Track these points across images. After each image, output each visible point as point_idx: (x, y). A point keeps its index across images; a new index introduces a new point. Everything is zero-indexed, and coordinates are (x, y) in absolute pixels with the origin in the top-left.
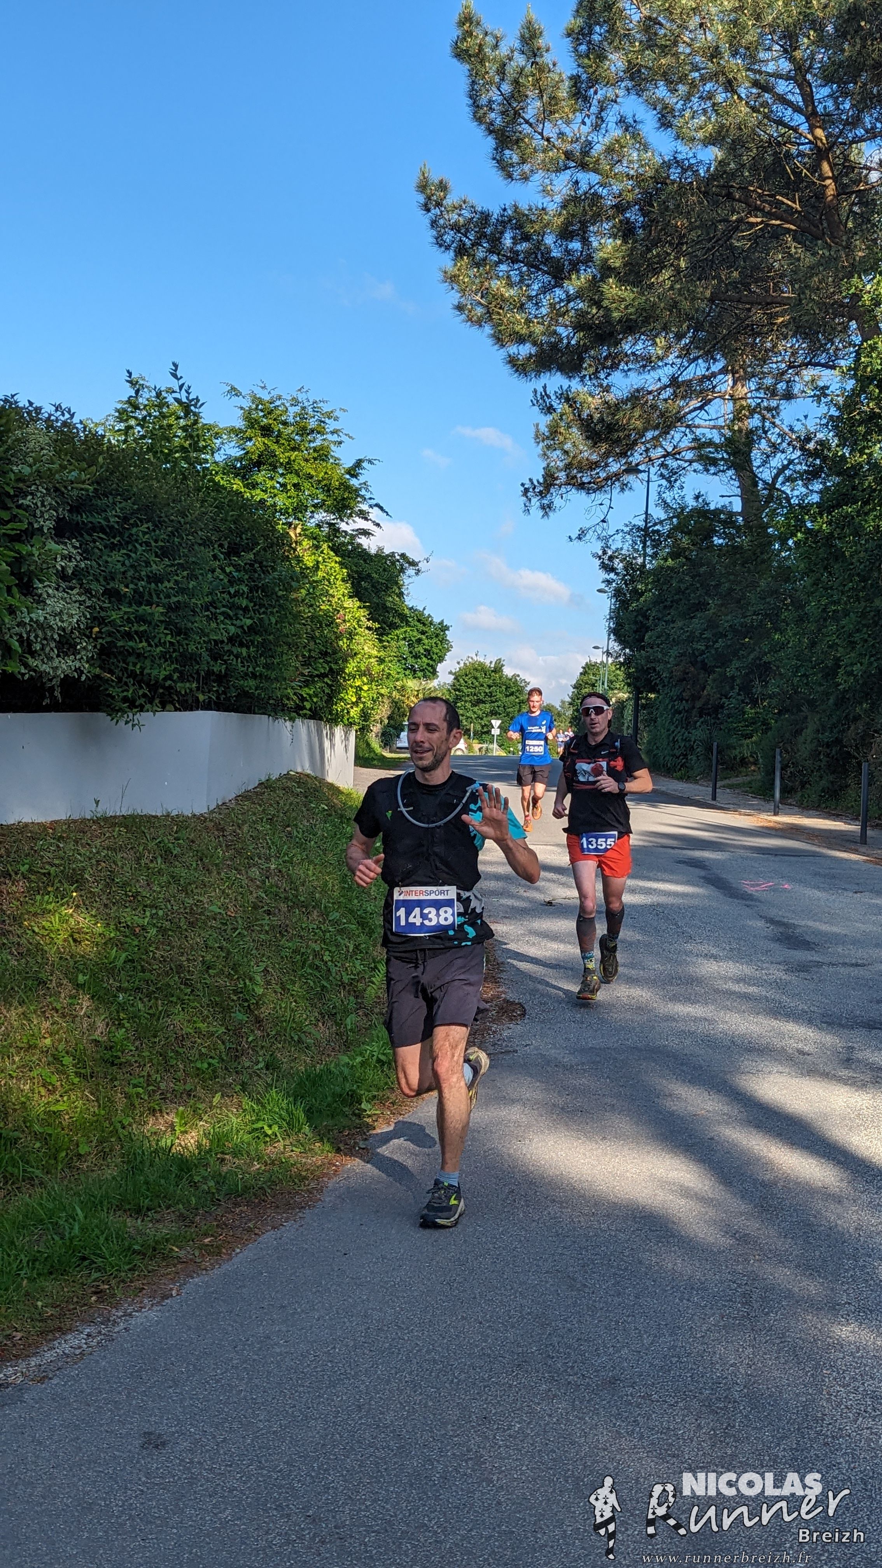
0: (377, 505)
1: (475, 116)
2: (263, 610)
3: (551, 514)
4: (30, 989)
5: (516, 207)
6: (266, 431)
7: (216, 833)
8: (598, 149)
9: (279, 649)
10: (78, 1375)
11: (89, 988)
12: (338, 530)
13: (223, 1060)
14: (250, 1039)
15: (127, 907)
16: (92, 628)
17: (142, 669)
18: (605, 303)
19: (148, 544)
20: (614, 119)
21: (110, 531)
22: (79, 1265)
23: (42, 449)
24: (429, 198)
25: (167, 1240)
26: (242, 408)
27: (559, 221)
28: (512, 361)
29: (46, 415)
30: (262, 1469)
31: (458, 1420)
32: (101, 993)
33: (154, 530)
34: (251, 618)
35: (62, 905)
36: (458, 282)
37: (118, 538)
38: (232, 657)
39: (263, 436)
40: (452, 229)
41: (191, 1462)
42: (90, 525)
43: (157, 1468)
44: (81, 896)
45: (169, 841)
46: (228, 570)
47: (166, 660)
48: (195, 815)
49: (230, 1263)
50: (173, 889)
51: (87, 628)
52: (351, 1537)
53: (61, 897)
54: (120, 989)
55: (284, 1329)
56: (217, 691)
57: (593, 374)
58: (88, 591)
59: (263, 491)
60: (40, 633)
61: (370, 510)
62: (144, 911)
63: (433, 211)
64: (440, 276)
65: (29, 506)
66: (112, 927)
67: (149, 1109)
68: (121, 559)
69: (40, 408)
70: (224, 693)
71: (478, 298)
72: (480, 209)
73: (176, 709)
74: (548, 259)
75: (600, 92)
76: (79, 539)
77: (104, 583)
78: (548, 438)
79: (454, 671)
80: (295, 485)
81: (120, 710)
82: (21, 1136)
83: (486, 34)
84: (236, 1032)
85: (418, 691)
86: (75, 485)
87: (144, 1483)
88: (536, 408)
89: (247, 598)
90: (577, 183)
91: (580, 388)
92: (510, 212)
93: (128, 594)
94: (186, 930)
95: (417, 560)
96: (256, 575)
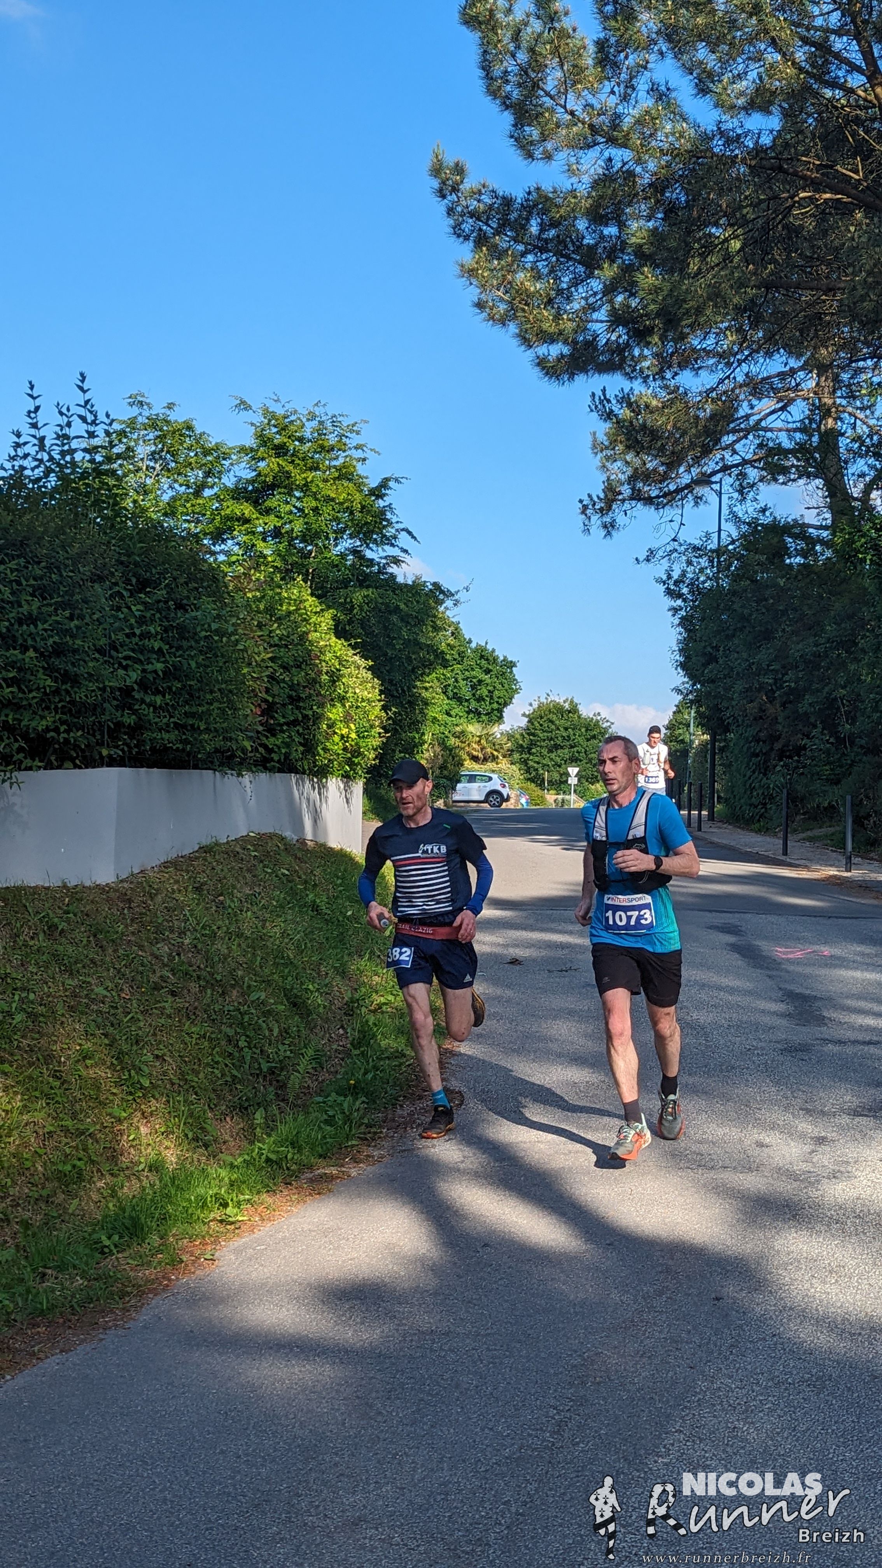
0: (405, 530)
1: (488, 90)
3: (614, 533)
6: (281, 451)
7: (121, 904)
8: (627, 122)
12: (364, 558)
20: (646, 87)
24: (444, 184)
27: (589, 203)
28: (541, 363)
36: (477, 277)
39: (278, 455)
40: (471, 217)
45: (58, 917)
48: (97, 887)
50: (53, 969)
61: (397, 535)
63: (449, 198)
64: (457, 270)
71: (500, 293)
72: (501, 194)
74: (580, 247)
75: (629, 58)
78: (607, 447)
79: (525, 713)
85: (480, 737)
88: (594, 415)
90: (609, 159)
92: (534, 196)
95: (453, 590)
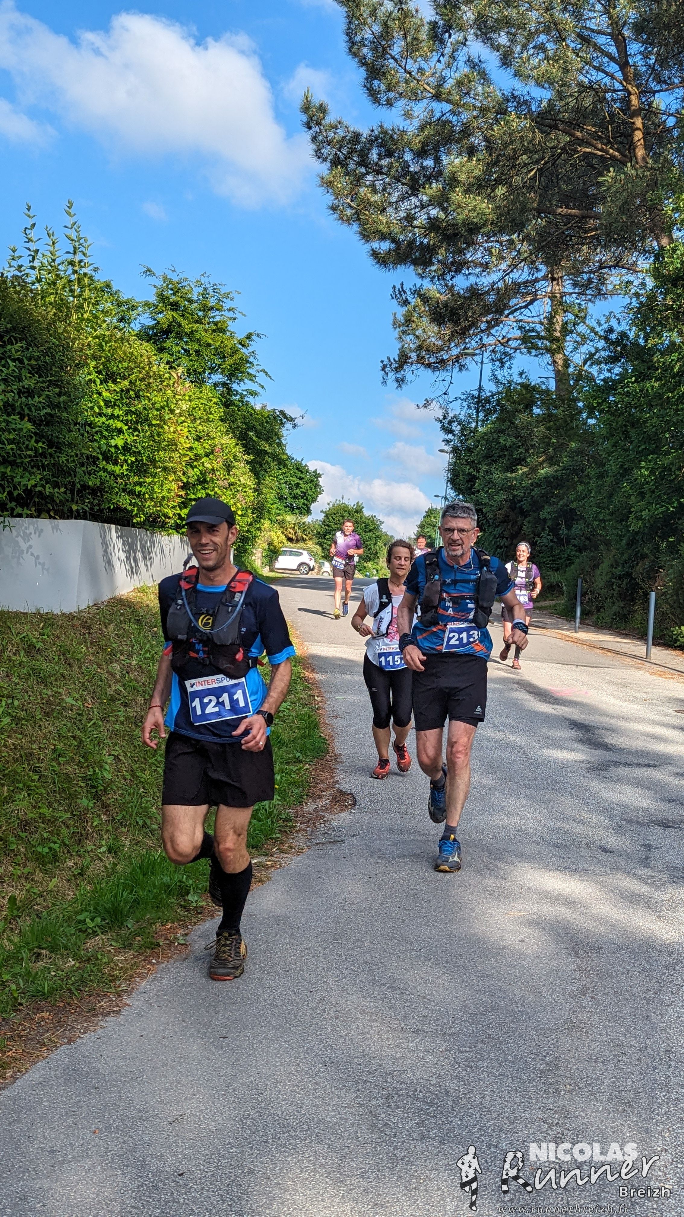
0: (263, 371)
1: (350, 51)
2: (137, 433)
3: (403, 386)
6: (175, 306)
7: (83, 631)
8: (450, 83)
12: (229, 390)
20: (464, 59)
24: (311, 118)
26: (155, 286)
27: (417, 141)
28: (375, 254)
34: (125, 439)
36: (332, 187)
38: (105, 473)
39: (173, 310)
40: (329, 145)
45: (34, 636)
48: (64, 614)
50: (32, 680)
56: (91, 503)
57: (441, 275)
59: (170, 354)
61: (257, 374)
63: (314, 129)
64: (318, 181)
70: (99, 505)
71: (348, 201)
72: (352, 129)
73: (51, 517)
74: (407, 173)
75: (453, 36)
78: (403, 325)
79: (324, 510)
80: (195, 351)
84: (82, 818)
85: (294, 524)
88: (395, 301)
89: (122, 421)
91: (430, 286)
92: (377, 132)
94: (40, 720)
95: (294, 417)
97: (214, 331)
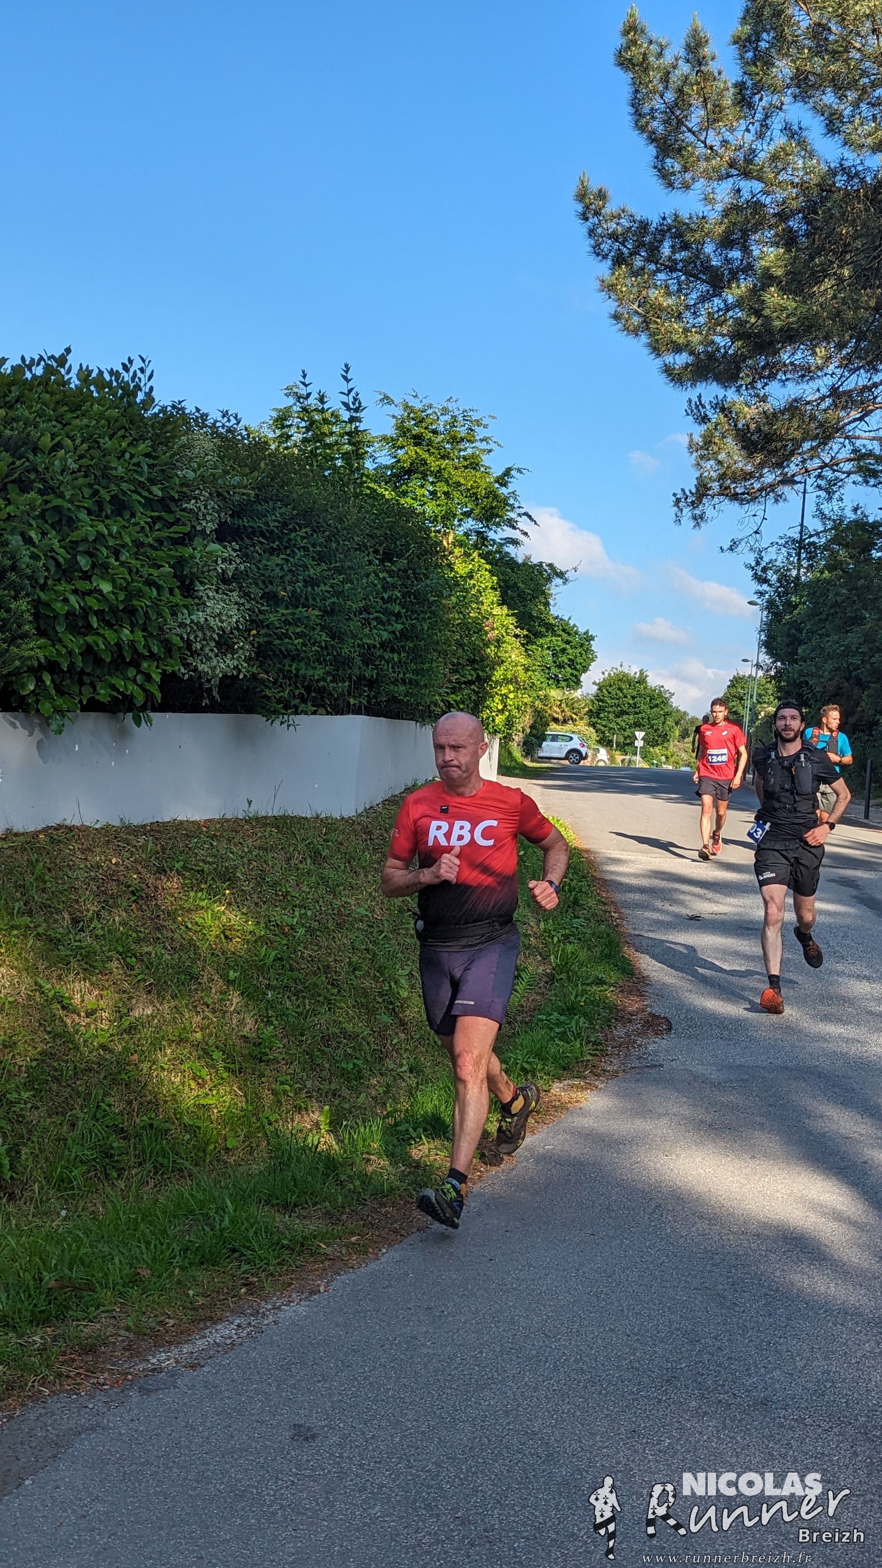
0: (526, 514)
1: (637, 125)
2: (415, 615)
3: (703, 524)
4: (183, 984)
5: (675, 214)
6: (418, 440)
7: (364, 836)
8: (762, 157)
9: (429, 656)
10: (229, 1364)
11: (240, 985)
12: (485, 539)
13: (367, 1061)
14: (395, 1041)
15: (276, 906)
16: (250, 631)
17: (298, 670)
18: (767, 312)
19: (305, 549)
20: (780, 126)
21: (268, 535)
22: (229, 1257)
23: (206, 455)
24: (587, 207)
25: (315, 1237)
26: (394, 417)
27: (720, 230)
28: (668, 370)
29: (212, 421)
30: (411, 1467)
31: (606, 1432)
32: (251, 990)
33: (312, 535)
34: (402, 623)
35: (215, 902)
36: (615, 291)
37: (277, 543)
38: (383, 662)
39: (415, 444)
40: (610, 239)
41: (341, 1457)
42: (251, 530)
43: (307, 1461)
44: (233, 894)
45: (318, 843)
46: (381, 575)
47: (321, 664)
48: (343, 818)
49: (377, 1262)
50: (322, 890)
51: (245, 631)
52: (501, 1541)
53: (214, 893)
54: (268, 986)
55: (431, 1331)
56: (368, 696)
57: (750, 383)
58: (246, 595)
59: (413, 499)
60: (200, 634)
61: (519, 519)
62: (294, 911)
63: (591, 220)
64: (597, 285)
65: (191, 510)
66: (262, 925)
67: (295, 1107)
68: (279, 561)
69: (207, 415)
70: (375, 697)
71: (635, 307)
72: (639, 218)
73: (328, 713)
74: (707, 268)
75: (765, 99)
76: (240, 543)
77: (263, 587)
78: (702, 448)
79: (597, 682)
80: (444, 493)
81: (275, 712)
82: (172, 1127)
83: (651, 42)
84: (382, 1035)
85: (561, 701)
86: (237, 490)
87: (296, 1474)
88: (690, 418)
89: (399, 604)
90: (739, 191)
91: (736, 398)
92: (670, 221)
93: (286, 598)
94: (333, 931)
95: (563, 570)
96: (409, 582)
97: (466, 467)
